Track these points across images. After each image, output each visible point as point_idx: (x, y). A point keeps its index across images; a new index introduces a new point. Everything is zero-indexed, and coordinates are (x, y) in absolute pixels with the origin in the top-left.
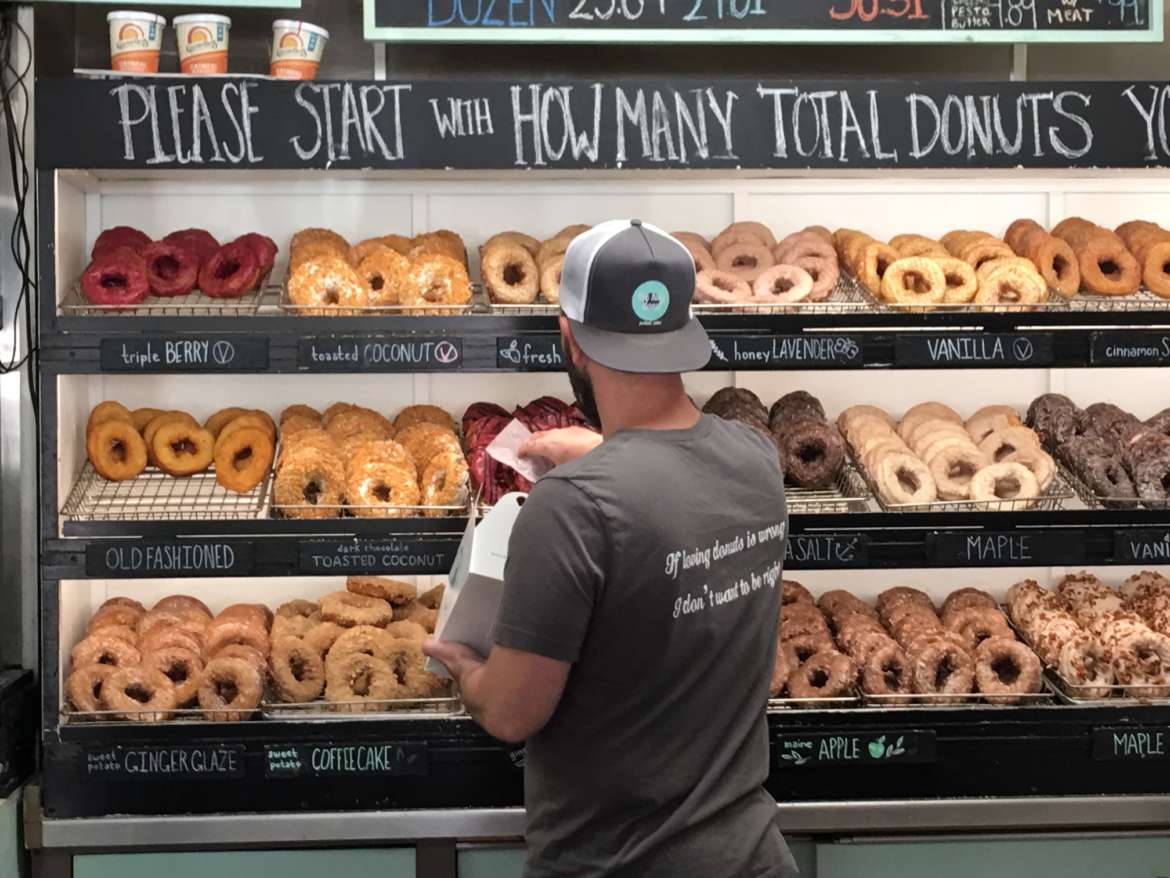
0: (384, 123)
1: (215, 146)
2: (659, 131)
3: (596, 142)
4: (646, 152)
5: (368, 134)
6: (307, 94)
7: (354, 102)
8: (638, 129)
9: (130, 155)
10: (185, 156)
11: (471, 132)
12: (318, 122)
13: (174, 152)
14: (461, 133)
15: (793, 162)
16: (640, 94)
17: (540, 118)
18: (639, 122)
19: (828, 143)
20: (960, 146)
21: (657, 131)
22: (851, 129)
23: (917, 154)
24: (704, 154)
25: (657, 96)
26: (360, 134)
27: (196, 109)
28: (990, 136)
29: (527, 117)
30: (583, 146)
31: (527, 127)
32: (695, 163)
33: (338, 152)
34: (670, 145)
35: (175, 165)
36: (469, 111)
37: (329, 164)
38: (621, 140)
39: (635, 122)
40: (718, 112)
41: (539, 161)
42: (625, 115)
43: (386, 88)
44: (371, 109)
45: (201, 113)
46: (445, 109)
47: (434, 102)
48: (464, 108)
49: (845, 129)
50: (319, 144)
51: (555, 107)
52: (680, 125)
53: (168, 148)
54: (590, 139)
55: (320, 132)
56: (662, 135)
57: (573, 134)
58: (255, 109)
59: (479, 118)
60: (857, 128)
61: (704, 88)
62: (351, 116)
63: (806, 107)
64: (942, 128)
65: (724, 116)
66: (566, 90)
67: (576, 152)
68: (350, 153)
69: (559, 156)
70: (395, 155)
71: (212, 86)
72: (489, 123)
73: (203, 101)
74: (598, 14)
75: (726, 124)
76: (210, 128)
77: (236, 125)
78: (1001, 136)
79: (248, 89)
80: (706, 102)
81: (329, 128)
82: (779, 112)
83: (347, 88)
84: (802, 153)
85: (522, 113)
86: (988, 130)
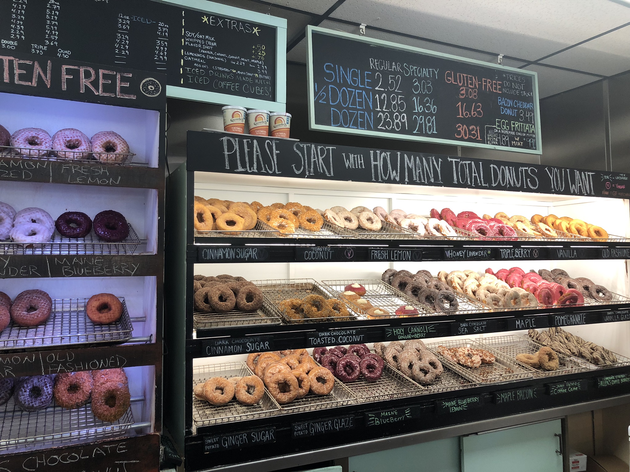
0: (326, 161)
1: (263, 166)
2: (418, 171)
3: (399, 174)
4: (415, 179)
5: (320, 165)
6: (298, 147)
7: (315, 152)
8: (412, 169)
9: (228, 168)
10: (250, 169)
11: (357, 167)
12: (302, 159)
13: (246, 167)
14: (353, 167)
15: (459, 185)
17: (380, 163)
18: (412, 167)
19: (469, 179)
20: (505, 183)
22: (475, 175)
23: (494, 185)
24: (432, 180)
25: (418, 158)
26: (318, 165)
27: (255, 150)
28: (513, 181)
29: (376, 163)
30: (394, 175)
31: (376, 166)
32: (430, 184)
33: (309, 172)
34: (422, 176)
35: (246, 173)
36: (356, 159)
37: (306, 176)
38: (406, 174)
39: (411, 167)
40: (436, 166)
41: (380, 180)
42: (408, 164)
43: (327, 148)
44: (321, 156)
45: (257, 152)
46: (348, 158)
47: (344, 154)
48: (354, 157)
49: (473, 175)
50: (302, 168)
51: (385, 159)
52: (425, 169)
53: (244, 166)
54: (397, 173)
55: (303, 163)
56: (420, 172)
57: (391, 170)
58: (278, 152)
59: (359, 162)
60: (477, 175)
61: (432, 156)
62: (314, 158)
63: (462, 165)
64: (500, 177)
65: (438, 167)
66: (388, 154)
67: (392, 178)
68: (314, 172)
69: (387, 179)
70: (330, 174)
71: (261, 141)
72: (363, 163)
73: (258, 147)
74: (387, 128)
75: (439, 170)
76: (261, 159)
77: (271, 158)
78: (515, 180)
79: (275, 143)
80: (433, 162)
81: (306, 162)
82: (454, 167)
83: (313, 146)
84: (461, 182)
85: (374, 161)
86: (512, 178)
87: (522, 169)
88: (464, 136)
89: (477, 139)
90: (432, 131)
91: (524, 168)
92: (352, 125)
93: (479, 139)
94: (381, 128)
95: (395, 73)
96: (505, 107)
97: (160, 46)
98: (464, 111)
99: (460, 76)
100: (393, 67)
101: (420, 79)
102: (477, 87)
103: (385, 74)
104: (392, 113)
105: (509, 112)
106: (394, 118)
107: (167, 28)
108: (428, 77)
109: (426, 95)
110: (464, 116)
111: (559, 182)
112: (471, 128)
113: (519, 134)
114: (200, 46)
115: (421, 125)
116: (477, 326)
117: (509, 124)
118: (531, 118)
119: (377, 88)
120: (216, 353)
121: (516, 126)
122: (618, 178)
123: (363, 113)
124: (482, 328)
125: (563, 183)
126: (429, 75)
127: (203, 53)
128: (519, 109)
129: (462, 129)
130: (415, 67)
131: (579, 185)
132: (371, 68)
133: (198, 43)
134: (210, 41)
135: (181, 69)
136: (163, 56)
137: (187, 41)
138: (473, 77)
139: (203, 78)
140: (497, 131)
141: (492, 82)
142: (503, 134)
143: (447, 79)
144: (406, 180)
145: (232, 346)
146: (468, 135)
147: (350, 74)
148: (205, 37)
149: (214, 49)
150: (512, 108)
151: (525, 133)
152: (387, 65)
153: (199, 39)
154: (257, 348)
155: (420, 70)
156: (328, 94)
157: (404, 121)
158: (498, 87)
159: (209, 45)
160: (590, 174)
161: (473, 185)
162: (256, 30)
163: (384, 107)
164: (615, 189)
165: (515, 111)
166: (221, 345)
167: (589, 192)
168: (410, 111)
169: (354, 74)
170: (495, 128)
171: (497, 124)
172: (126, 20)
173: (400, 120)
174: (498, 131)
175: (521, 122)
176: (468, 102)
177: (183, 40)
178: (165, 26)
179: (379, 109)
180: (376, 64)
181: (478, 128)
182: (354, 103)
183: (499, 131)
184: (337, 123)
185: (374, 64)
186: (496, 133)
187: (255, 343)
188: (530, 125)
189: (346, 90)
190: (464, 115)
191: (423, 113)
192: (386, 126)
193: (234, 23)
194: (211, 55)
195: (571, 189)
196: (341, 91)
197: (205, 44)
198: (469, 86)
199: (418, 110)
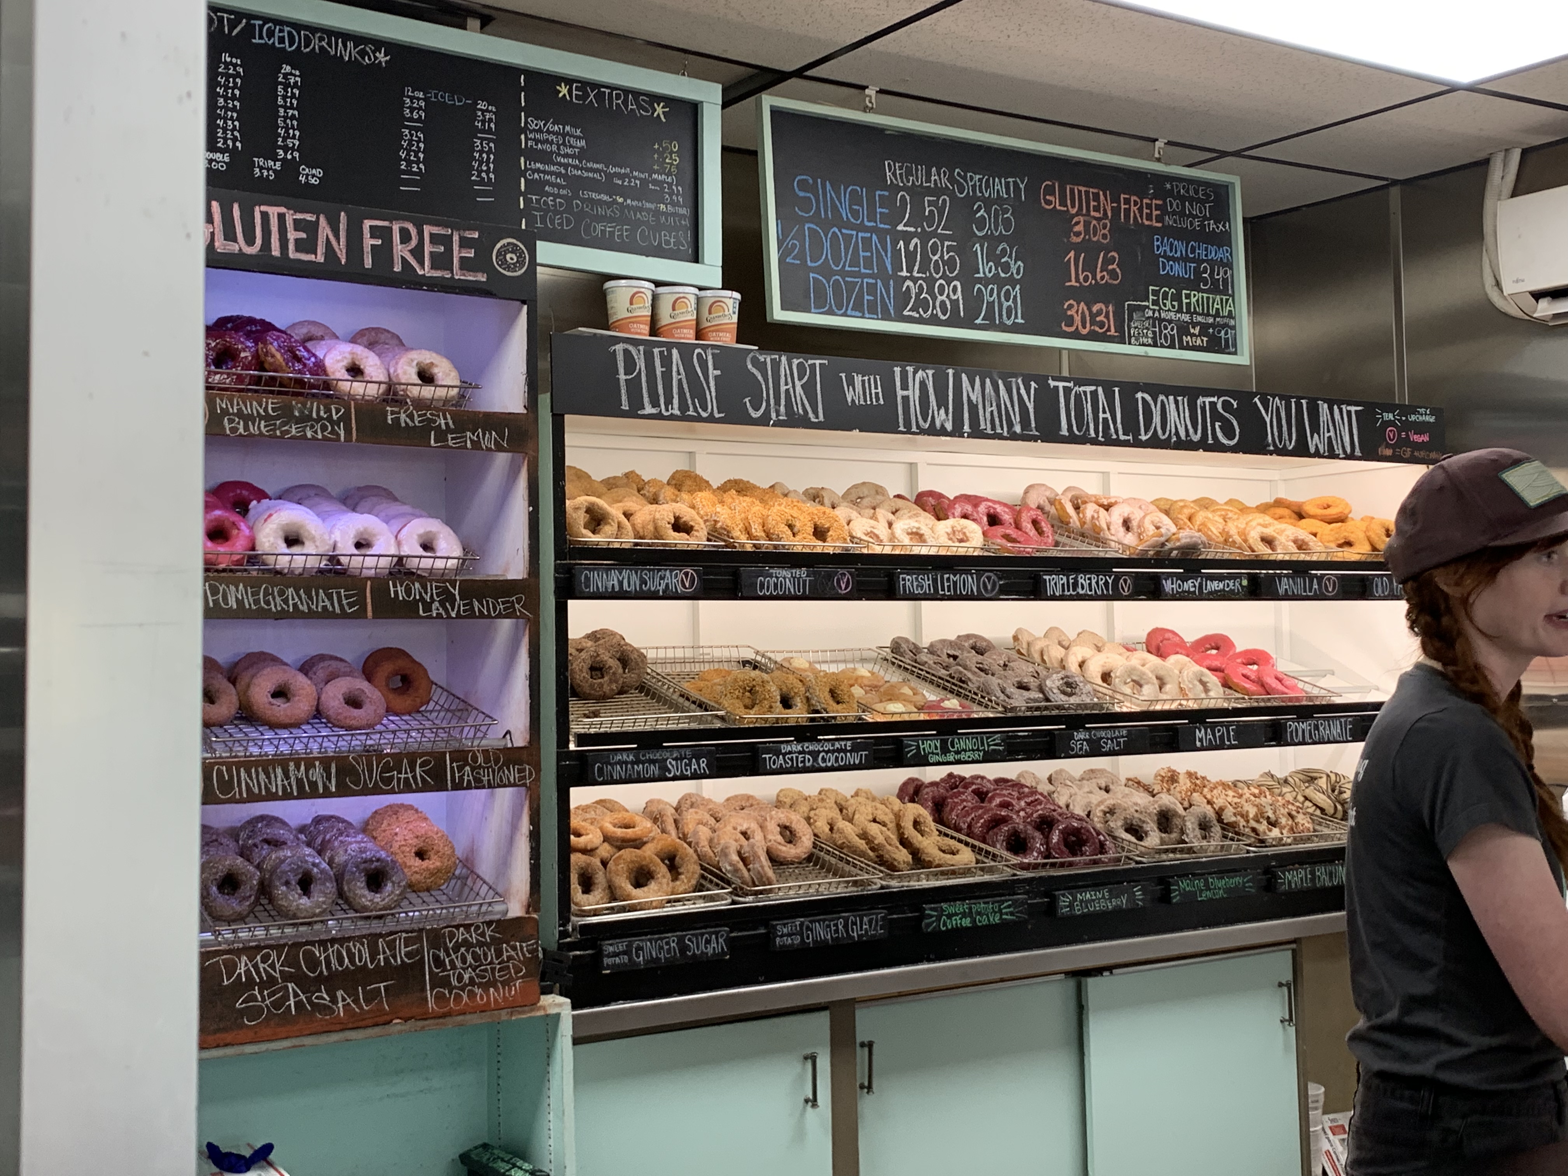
0: (809, 389)
1: (690, 402)
2: (990, 409)
3: (950, 415)
4: (983, 427)
5: (798, 399)
6: (756, 362)
7: (788, 372)
8: (977, 406)
9: (625, 407)
10: (667, 410)
11: (869, 403)
12: (764, 386)
13: (659, 406)
14: (862, 402)
15: (1072, 439)
16: (977, 379)
17: (914, 394)
18: (977, 401)
19: (1092, 426)
20: (1167, 433)
21: (989, 410)
22: (1105, 416)
23: (1144, 438)
24: (1018, 429)
25: (988, 381)
26: (793, 399)
27: (674, 369)
28: (1183, 426)
29: (905, 393)
30: (942, 417)
31: (906, 399)
32: (1014, 437)
33: (778, 414)
34: (997, 421)
35: (659, 417)
36: (867, 385)
37: (772, 422)
38: (966, 415)
39: (975, 402)
40: (1025, 397)
41: (914, 429)
42: (968, 395)
43: (810, 362)
44: (800, 379)
45: (679, 373)
46: (851, 383)
47: (843, 375)
48: (863, 382)
49: (1101, 415)
50: (764, 404)
51: (923, 385)
52: (1003, 406)
53: (655, 403)
54: (947, 413)
55: (765, 395)
56: (992, 412)
57: (936, 408)
58: (718, 372)
59: (873, 391)
60: (1108, 415)
61: (1017, 377)
62: (786, 384)
63: (1078, 396)
64: (1157, 419)
65: (1030, 401)
66: (930, 372)
67: (938, 424)
68: (787, 414)
69: (927, 426)
70: (817, 417)
71: (686, 350)
72: (880, 395)
73: (680, 362)
74: (922, 313)
75: (1031, 407)
76: (685, 386)
77: (705, 385)
78: (1190, 426)
79: (713, 354)
80: (1018, 389)
81: (771, 392)
82: (1062, 400)
83: (784, 359)
84: (1077, 432)
85: (902, 389)
86: (1183, 422)
87: (1204, 402)
88: (1080, 327)
89: (1108, 333)
90: (1013, 317)
91: (1208, 400)
92: (852, 310)
93: (1112, 332)
94: (910, 313)
95: (937, 191)
96: (1169, 259)
97: (481, 152)
98: (1080, 272)
99: (1072, 191)
100: (933, 178)
101: (988, 203)
102: (1109, 214)
103: (917, 193)
104: (931, 281)
105: (1178, 270)
106: (936, 290)
107: (494, 113)
108: (1005, 196)
109: (1001, 238)
110: (1080, 283)
111: (1285, 428)
112: (1095, 309)
113: (1200, 319)
114: (554, 148)
115: (991, 305)
116: (1108, 739)
117: (1177, 297)
118: (1225, 281)
119: (900, 227)
120: (612, 776)
121: (1194, 300)
122: (1413, 418)
123: (874, 281)
124: (1119, 744)
125: (1294, 429)
126: (1008, 193)
127: (560, 164)
128: (1199, 262)
129: (1077, 312)
130: (978, 177)
131: (1327, 435)
132: (889, 182)
133: (552, 143)
134: (574, 137)
135: (521, 198)
136: (488, 172)
137: (531, 139)
138: (1101, 193)
139: (561, 218)
140: (1150, 313)
141: (1142, 204)
142: (1164, 320)
143: (1044, 199)
144: (966, 428)
145: (641, 766)
146: (1088, 325)
147: (846, 199)
148: (564, 129)
149: (582, 155)
150: (1185, 259)
151: (1212, 316)
152: (920, 175)
153: (554, 133)
154: (687, 770)
155: (988, 181)
156: (803, 246)
157: (956, 297)
158: (1155, 213)
159: (571, 146)
160: (1353, 409)
161: (1100, 438)
162: (659, 110)
163: (916, 268)
164: (1407, 442)
165: (1190, 267)
166: (620, 763)
167: (1349, 450)
168: (968, 277)
169: (855, 199)
170: (1148, 307)
171: (1151, 297)
172: (418, 99)
173: (948, 296)
174: (1154, 314)
175: (1204, 291)
176: (1089, 250)
177: (523, 137)
178: (490, 108)
179: (904, 273)
180: (898, 172)
181: (1111, 308)
182: (855, 263)
183: (1157, 314)
184: (822, 306)
185: (894, 174)
186: (1149, 318)
187: (682, 759)
188: (1224, 298)
189: (839, 234)
190: (1081, 280)
191: (996, 279)
192: (921, 310)
193: (618, 97)
194: (576, 167)
195: (1310, 443)
196: (829, 235)
197: (564, 144)
198: (1092, 213)
199: (984, 273)
